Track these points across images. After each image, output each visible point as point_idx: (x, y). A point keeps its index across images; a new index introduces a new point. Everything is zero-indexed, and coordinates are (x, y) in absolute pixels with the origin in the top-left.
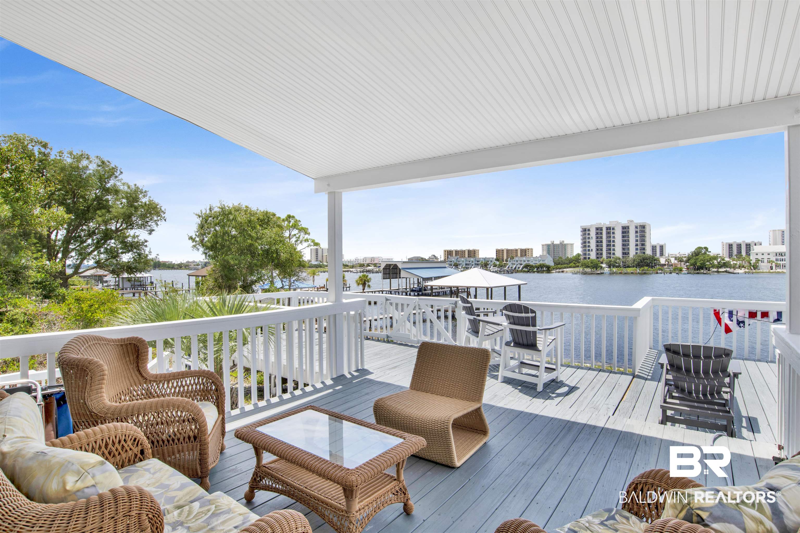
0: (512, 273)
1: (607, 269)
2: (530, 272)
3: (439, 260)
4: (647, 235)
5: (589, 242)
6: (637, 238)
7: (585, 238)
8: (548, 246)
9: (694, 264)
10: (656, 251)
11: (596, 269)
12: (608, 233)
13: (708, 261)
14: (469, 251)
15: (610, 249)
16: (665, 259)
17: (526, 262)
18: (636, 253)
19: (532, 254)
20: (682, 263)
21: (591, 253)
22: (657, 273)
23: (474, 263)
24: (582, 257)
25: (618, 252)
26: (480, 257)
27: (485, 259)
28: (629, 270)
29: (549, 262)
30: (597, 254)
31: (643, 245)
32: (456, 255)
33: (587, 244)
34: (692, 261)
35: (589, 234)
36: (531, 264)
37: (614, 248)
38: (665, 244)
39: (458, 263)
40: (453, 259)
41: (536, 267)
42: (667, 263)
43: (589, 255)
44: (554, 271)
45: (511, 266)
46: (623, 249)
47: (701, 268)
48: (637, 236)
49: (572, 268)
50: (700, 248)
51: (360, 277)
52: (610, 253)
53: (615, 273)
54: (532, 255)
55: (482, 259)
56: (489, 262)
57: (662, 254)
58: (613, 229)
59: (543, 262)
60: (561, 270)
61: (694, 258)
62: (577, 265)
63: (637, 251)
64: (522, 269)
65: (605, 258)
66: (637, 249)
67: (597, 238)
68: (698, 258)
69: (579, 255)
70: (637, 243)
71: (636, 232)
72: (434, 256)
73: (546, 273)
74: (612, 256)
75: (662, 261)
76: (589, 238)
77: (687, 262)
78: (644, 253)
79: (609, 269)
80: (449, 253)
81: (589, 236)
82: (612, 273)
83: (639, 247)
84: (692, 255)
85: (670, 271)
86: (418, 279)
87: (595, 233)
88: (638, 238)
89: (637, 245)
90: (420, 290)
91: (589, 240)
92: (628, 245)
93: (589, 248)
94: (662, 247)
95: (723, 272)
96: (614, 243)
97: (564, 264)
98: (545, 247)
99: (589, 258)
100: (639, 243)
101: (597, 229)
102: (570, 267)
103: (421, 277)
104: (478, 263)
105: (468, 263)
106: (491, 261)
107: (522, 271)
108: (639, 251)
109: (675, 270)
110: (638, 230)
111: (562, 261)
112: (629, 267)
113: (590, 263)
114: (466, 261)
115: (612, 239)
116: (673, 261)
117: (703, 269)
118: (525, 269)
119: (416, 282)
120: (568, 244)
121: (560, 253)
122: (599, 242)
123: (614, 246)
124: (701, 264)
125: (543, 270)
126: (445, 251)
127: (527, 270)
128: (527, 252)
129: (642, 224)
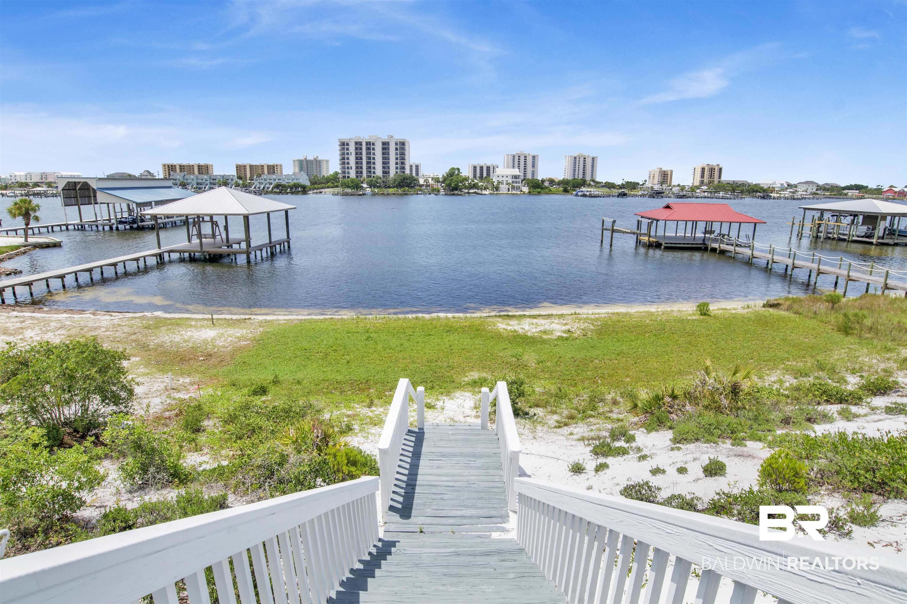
0: (261, 194)
1: (368, 189)
2: (283, 194)
3: (157, 178)
4: (407, 153)
5: (348, 159)
6: (397, 156)
7: (343, 154)
8: (301, 162)
9: (449, 185)
10: (413, 171)
11: (357, 190)
12: (368, 149)
13: (461, 182)
14: (199, 166)
15: (370, 167)
16: (423, 180)
17: (277, 181)
18: (397, 172)
19: (282, 171)
20: (439, 184)
21: (351, 171)
22: (418, 194)
23: (208, 182)
24: (340, 176)
25: (379, 172)
26: (214, 174)
27: (223, 177)
28: (391, 191)
29: (304, 180)
30: (357, 172)
31: (403, 163)
32: (181, 171)
33: (346, 161)
34: (448, 182)
35: (348, 149)
36: (283, 183)
37: (374, 166)
38: (420, 164)
39: (185, 181)
40: (178, 176)
41: (289, 187)
42: (425, 183)
43: (348, 173)
44: (312, 192)
45: (258, 186)
46: (384, 167)
47: (456, 188)
48: (397, 154)
49: (330, 188)
50: (453, 169)
51: (18, 204)
52: (370, 172)
53: (377, 194)
54: (282, 173)
55: (219, 177)
56: (230, 181)
57: (418, 174)
58: (373, 144)
59: (298, 181)
60: (318, 191)
61: (450, 178)
62: (336, 184)
63: (397, 170)
64: (272, 189)
65: (366, 177)
66: (397, 168)
67: (356, 154)
68: (452, 180)
69: (336, 173)
70: (397, 161)
71: (396, 149)
72: (148, 171)
73: (301, 194)
74: (372, 175)
75: (421, 181)
76: (348, 154)
77: (443, 182)
78: (404, 172)
79: (370, 190)
80: (171, 168)
81: (348, 151)
82: (374, 194)
83: (398, 166)
84: (447, 175)
85: (429, 191)
86: (129, 206)
87: (354, 149)
88: (398, 156)
89: (397, 164)
90: (134, 221)
91: (348, 156)
92: (389, 163)
93: (348, 166)
94: (417, 167)
95: (473, 193)
96: (374, 161)
97: (321, 183)
98: (297, 163)
99: (348, 177)
100: (398, 161)
101: (356, 143)
102: (328, 187)
103: (134, 202)
104: (214, 181)
105: (201, 181)
106: (232, 180)
107: (272, 192)
108: (398, 170)
109: (432, 190)
110: (398, 147)
111: (318, 180)
112: (389, 187)
113: (350, 182)
114: (197, 179)
115: (372, 156)
116: (431, 182)
117: (456, 190)
118: (275, 190)
119: (125, 209)
120: (322, 161)
121: (315, 171)
122: (359, 159)
123: (374, 163)
124: (455, 185)
125: (298, 191)
126: (165, 166)
127: (278, 191)
128: (276, 169)
129: (401, 141)
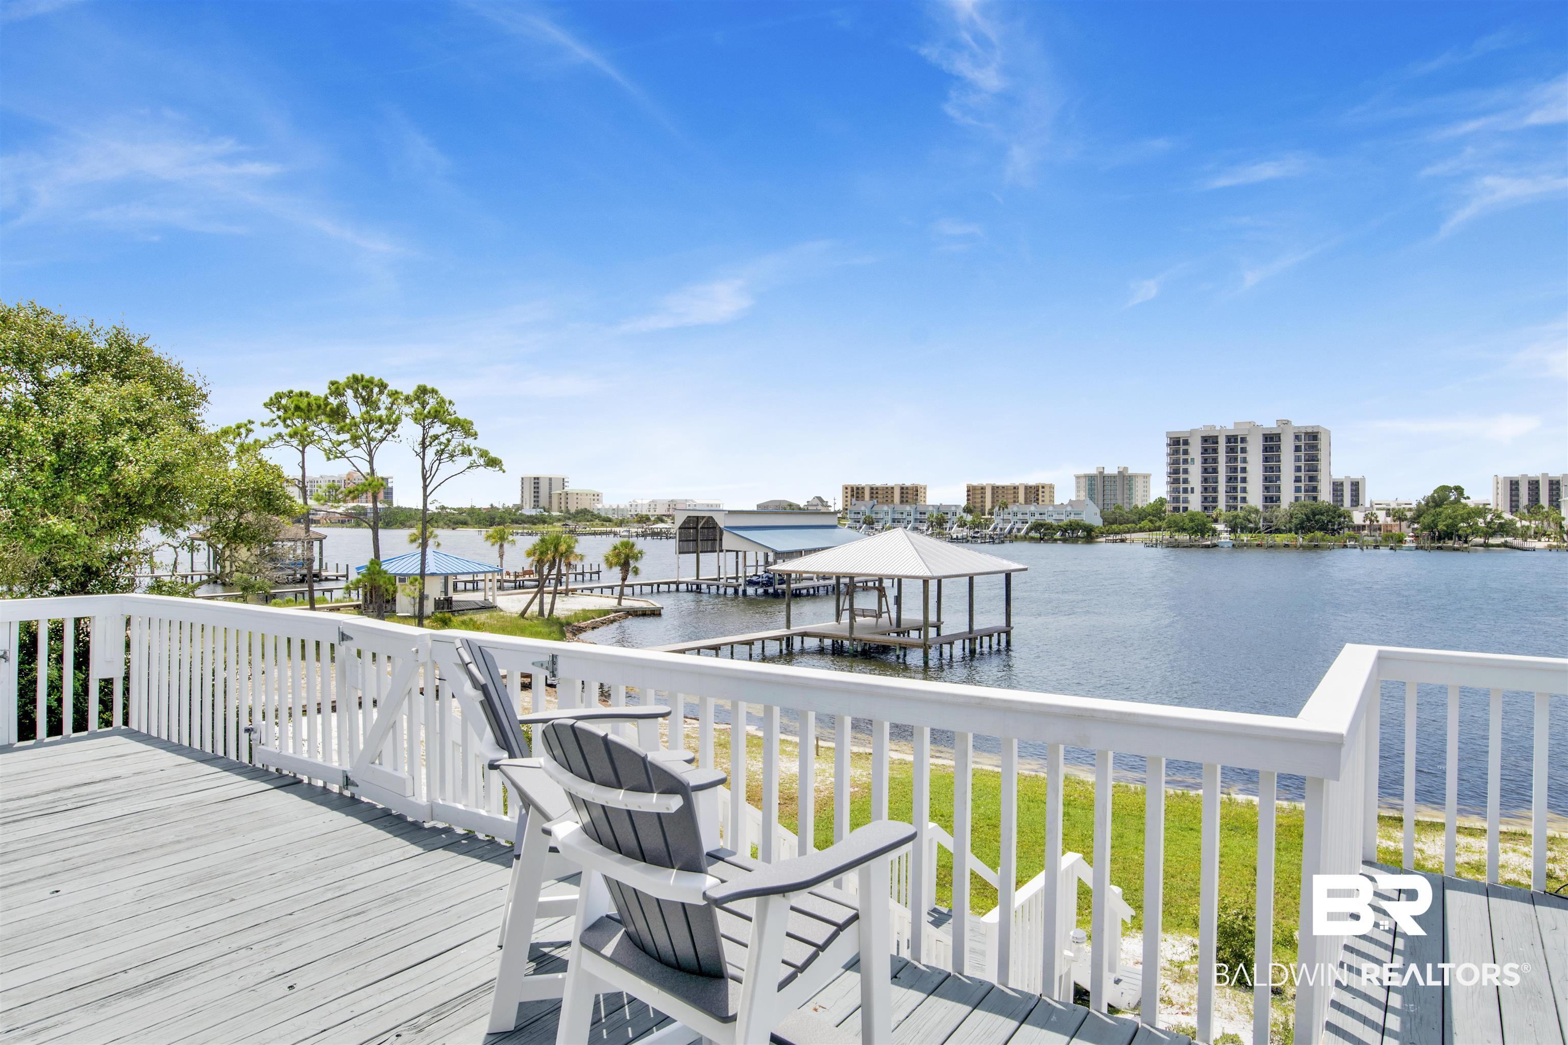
0: (1003, 542)
1: (1225, 535)
2: (1046, 541)
3: (832, 510)
4: (1322, 455)
5: (1186, 471)
6: (1298, 464)
7: (1176, 462)
8: (1091, 478)
9: (1431, 527)
10: (1342, 495)
11: (1203, 536)
12: (1231, 450)
13: (1463, 521)
14: (902, 488)
15: (1235, 489)
16: (1363, 515)
17: (1037, 516)
18: (1297, 499)
19: (1052, 497)
20: (1404, 524)
21: (1191, 497)
22: (1345, 546)
23: (912, 518)
24: (1168, 507)
25: (1255, 497)
26: (928, 503)
27: (938, 508)
28: (1280, 539)
29: (1092, 517)
30: (1205, 499)
31: (1312, 479)
32: (872, 497)
33: (1182, 476)
34: (1427, 519)
35: (1186, 452)
36: (1049, 520)
37: (1243, 485)
38: (1364, 479)
39: (874, 516)
40: (864, 507)
41: (1060, 528)
42: (1368, 522)
43: (1186, 501)
44: (1103, 539)
45: (1000, 526)
46: (1267, 488)
47: (1448, 535)
48: (1298, 459)
49: (1144, 531)
50: (1445, 489)
51: (615, 548)
52: (1235, 498)
53: (1245, 545)
54: (1052, 501)
55: (931, 509)
56: (949, 516)
57: (1356, 502)
58: (1243, 440)
59: (1077, 518)
60: (1119, 537)
61: (1432, 511)
62: (1157, 524)
63: (1298, 494)
64: (1027, 533)
65: (1224, 509)
66: (1298, 490)
67: (1205, 461)
68: (1441, 513)
69: (1161, 501)
70: (1298, 474)
71: (1297, 449)
72: (819, 498)
73: (1083, 543)
74: (1240, 505)
75: (1358, 518)
76: (1185, 461)
77: (1414, 520)
78: (1315, 498)
79: (1232, 536)
80: (855, 493)
81: (1185, 457)
82: (1237, 546)
83: (1302, 485)
84: (1427, 504)
85: (1376, 541)
86: (766, 556)
87: (1200, 450)
88: (1302, 464)
89: (1298, 480)
90: (769, 582)
91: (1185, 466)
92: (1278, 478)
93: (1185, 486)
94: (1356, 486)
95: (1498, 546)
96: (1243, 475)
97: (1127, 521)
98: (1083, 480)
99: (1186, 509)
100: (1302, 474)
101: (1205, 439)
102: (1141, 530)
103: (776, 550)
104: (923, 517)
105: (900, 516)
106: (954, 514)
107: (1025, 538)
108: (1302, 495)
109: (1387, 539)
110: (1302, 444)
111: (1122, 515)
112: (1278, 531)
113: (1187, 521)
114: (894, 512)
115: (1240, 465)
116: (1382, 517)
117: (1451, 539)
118: (1033, 534)
119: (761, 562)
120: (1136, 476)
121: (1119, 497)
122: (1209, 471)
123: (1244, 480)
124: (1447, 526)
125: (1078, 537)
126: (847, 488)
127: (1037, 535)
128: (1040, 493)
129: (1310, 430)
